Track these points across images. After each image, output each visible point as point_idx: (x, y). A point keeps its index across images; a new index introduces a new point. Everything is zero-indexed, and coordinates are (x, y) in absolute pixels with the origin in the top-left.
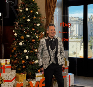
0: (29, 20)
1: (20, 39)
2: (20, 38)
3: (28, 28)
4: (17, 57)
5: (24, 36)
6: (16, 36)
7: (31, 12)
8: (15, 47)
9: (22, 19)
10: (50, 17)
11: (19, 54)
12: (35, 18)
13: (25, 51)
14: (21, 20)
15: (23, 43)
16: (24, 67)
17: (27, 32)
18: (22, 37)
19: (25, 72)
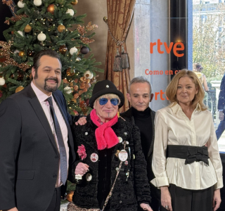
2: (14, 92)
7: (52, 9)
10: (121, 21)
12: (62, 27)
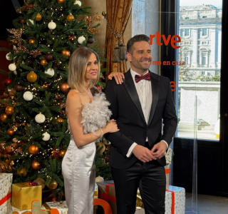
0: (52, 25)
1: (27, 81)
2: (26, 77)
3: (51, 47)
4: (15, 134)
5: (37, 73)
6: (15, 73)
8: (12, 106)
9: (32, 22)
10: (120, 15)
11: (23, 127)
12: (71, 17)
13: (40, 118)
14: (30, 23)
15: (34, 92)
16: (36, 165)
17: (48, 61)
18: (33, 76)
19: (39, 180)
